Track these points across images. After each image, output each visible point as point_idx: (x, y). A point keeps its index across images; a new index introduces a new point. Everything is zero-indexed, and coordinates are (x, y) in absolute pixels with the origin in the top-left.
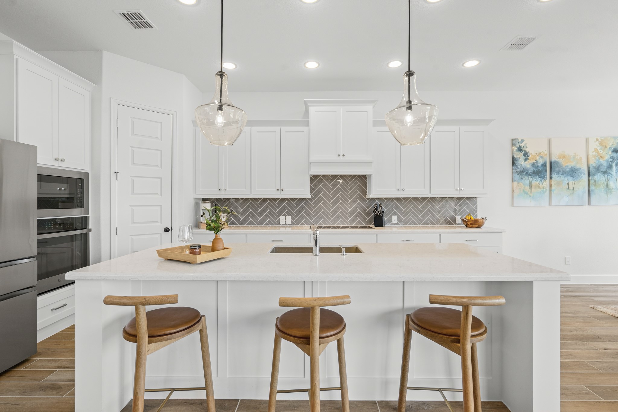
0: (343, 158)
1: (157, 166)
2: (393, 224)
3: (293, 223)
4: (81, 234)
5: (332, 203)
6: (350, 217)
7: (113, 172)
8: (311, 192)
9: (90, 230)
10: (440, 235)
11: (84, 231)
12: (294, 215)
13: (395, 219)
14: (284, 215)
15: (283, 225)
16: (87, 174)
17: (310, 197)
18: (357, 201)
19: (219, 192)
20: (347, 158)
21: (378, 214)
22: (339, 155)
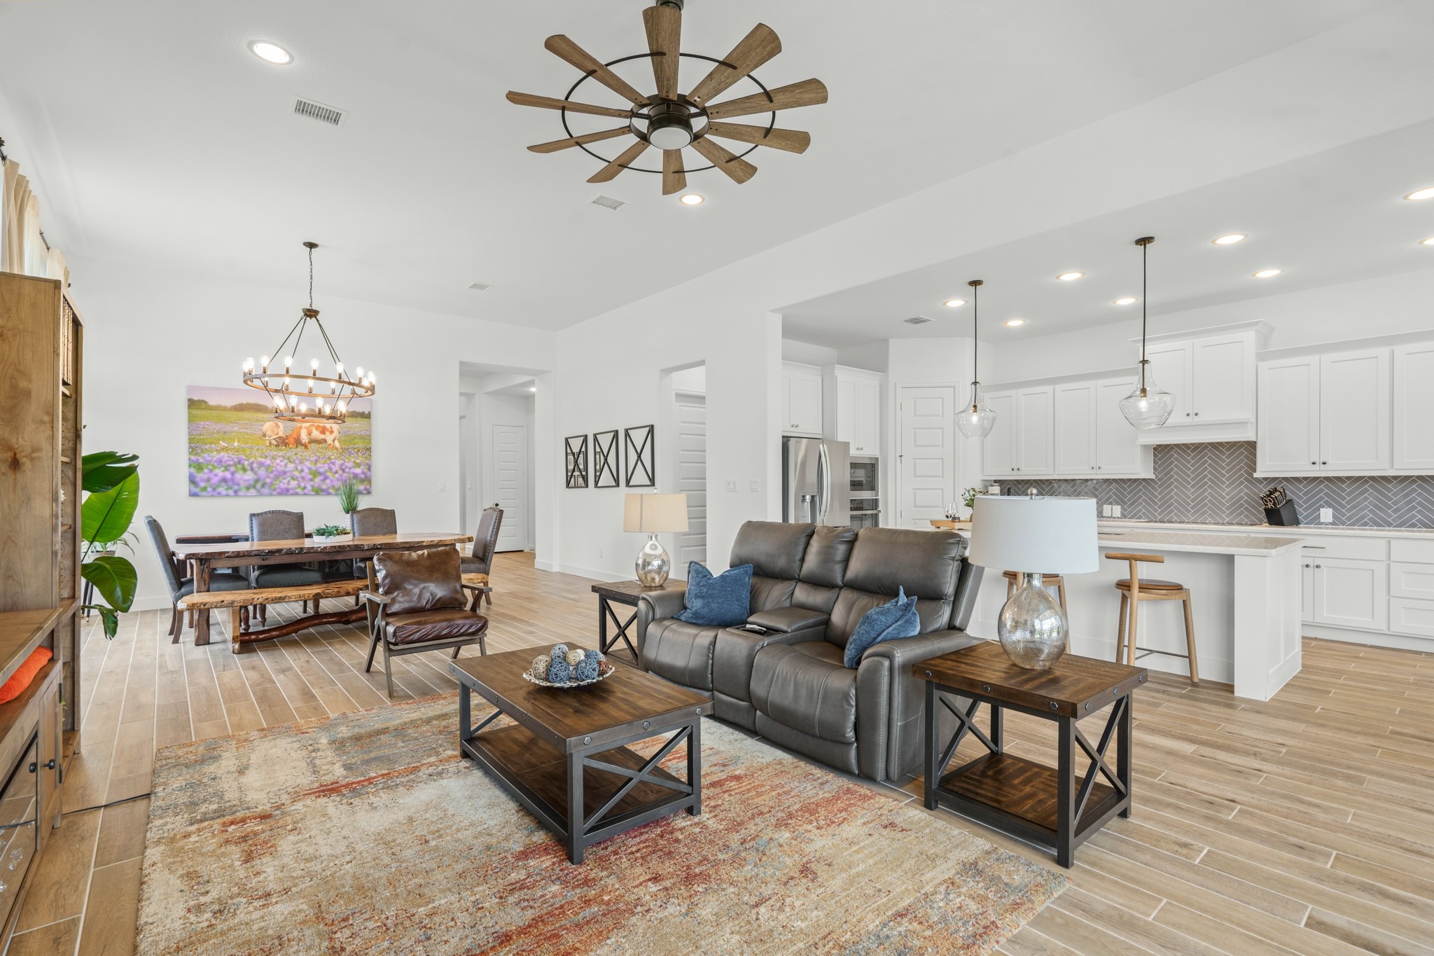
0: (1196, 419)
1: (938, 446)
2: (1322, 524)
3: (1124, 516)
4: (872, 515)
5: (1192, 487)
6: (1227, 509)
7: (898, 455)
8: (1155, 469)
9: (880, 511)
10: (1389, 542)
11: (875, 512)
12: (1125, 503)
13: (1326, 514)
14: (1111, 503)
15: (1108, 517)
16: (877, 459)
17: (1154, 477)
18: (1242, 483)
19: (1012, 473)
20: (1204, 418)
21: (1270, 505)
22: (1188, 415)
